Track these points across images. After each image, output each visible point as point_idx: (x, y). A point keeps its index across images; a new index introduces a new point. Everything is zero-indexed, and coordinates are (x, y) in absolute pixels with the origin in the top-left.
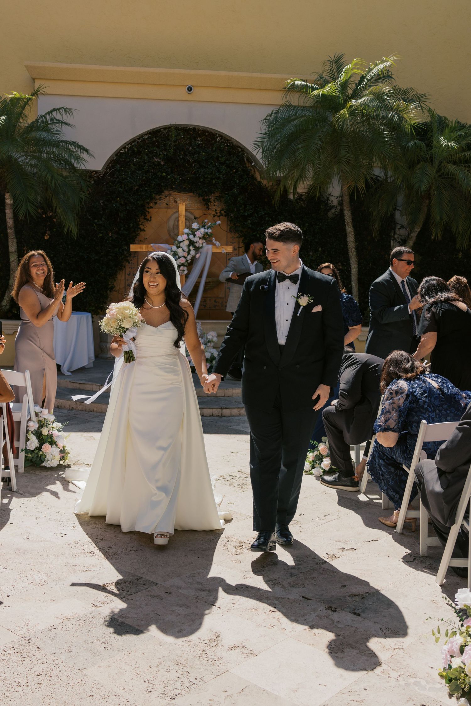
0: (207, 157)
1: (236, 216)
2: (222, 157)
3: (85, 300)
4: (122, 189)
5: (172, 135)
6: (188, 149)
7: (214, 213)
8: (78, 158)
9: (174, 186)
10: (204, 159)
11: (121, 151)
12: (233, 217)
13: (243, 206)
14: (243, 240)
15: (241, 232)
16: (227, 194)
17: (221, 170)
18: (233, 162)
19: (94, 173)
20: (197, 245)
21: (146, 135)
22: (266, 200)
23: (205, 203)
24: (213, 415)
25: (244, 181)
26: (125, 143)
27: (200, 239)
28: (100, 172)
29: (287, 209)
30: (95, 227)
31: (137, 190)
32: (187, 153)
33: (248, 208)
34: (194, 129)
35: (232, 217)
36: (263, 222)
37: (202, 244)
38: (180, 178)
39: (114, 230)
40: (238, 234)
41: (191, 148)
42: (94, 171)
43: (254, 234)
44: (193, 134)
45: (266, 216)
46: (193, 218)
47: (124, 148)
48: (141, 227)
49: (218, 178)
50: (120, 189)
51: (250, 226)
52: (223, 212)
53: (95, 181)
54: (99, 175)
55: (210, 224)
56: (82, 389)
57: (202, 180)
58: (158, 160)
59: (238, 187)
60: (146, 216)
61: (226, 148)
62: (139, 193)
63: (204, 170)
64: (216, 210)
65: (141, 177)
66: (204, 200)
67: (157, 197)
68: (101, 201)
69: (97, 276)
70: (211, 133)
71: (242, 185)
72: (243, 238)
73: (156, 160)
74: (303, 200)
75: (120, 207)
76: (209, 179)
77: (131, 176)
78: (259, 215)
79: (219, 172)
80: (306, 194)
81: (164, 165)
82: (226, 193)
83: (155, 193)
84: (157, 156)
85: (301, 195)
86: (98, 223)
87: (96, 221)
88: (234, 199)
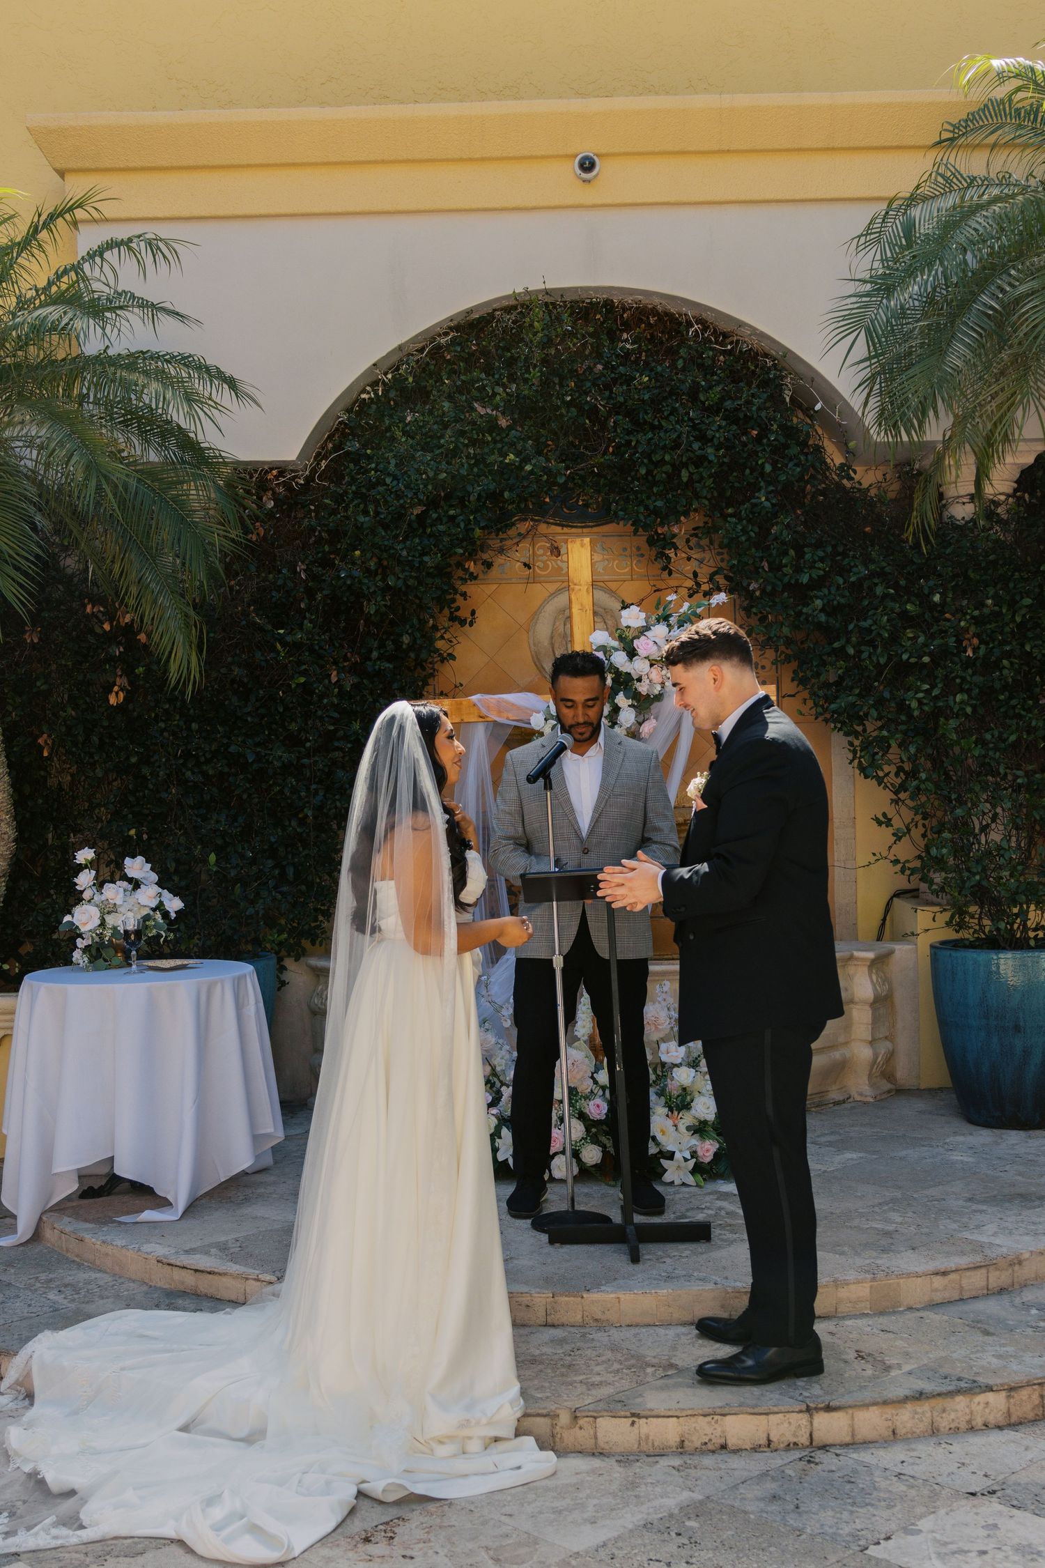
0: (656, 391)
1: (769, 588)
2: (711, 388)
3: (251, 911)
4: (367, 519)
5: (531, 325)
6: (590, 369)
7: (690, 583)
8: (190, 398)
9: (547, 500)
10: (646, 397)
11: (364, 396)
12: (758, 593)
13: (792, 552)
14: (794, 672)
15: (789, 642)
16: (731, 515)
17: (709, 433)
18: (748, 403)
19: (275, 472)
20: (643, 688)
21: (446, 334)
22: (868, 529)
23: (654, 553)
24: (769, 1441)
25: (790, 465)
26: (374, 365)
27: (652, 665)
28: (292, 471)
29: (948, 551)
30: (278, 653)
31: (421, 518)
32: (588, 384)
33: (808, 556)
34: (608, 304)
35: (754, 591)
36: (866, 603)
37: (663, 683)
38: (567, 468)
39: (346, 659)
40: (776, 651)
41: (600, 367)
42: (274, 466)
43: (836, 645)
44: (603, 323)
45: (876, 581)
46: (619, 606)
47: (374, 384)
48: (440, 644)
49: (700, 461)
50: (362, 519)
51: (823, 618)
52: (720, 579)
53: (275, 498)
54: (294, 478)
55: (686, 605)
56: (206, 1295)
57: (643, 471)
58: (489, 411)
59: (771, 488)
60: (458, 609)
61: (722, 358)
62: (429, 530)
63: (650, 435)
64: (695, 574)
65: (431, 474)
66: (651, 542)
67: (495, 543)
68: (300, 567)
69: (294, 823)
70: (667, 314)
71: (783, 478)
72: (794, 665)
73: (482, 411)
74: (999, 521)
75: (366, 581)
76: (668, 468)
77: (398, 473)
78: (853, 579)
79: (703, 438)
80: (1011, 500)
81: (510, 428)
82: (730, 511)
83: (482, 524)
84: (487, 399)
85: (997, 504)
86: (289, 639)
87: (281, 631)
88: (757, 530)
